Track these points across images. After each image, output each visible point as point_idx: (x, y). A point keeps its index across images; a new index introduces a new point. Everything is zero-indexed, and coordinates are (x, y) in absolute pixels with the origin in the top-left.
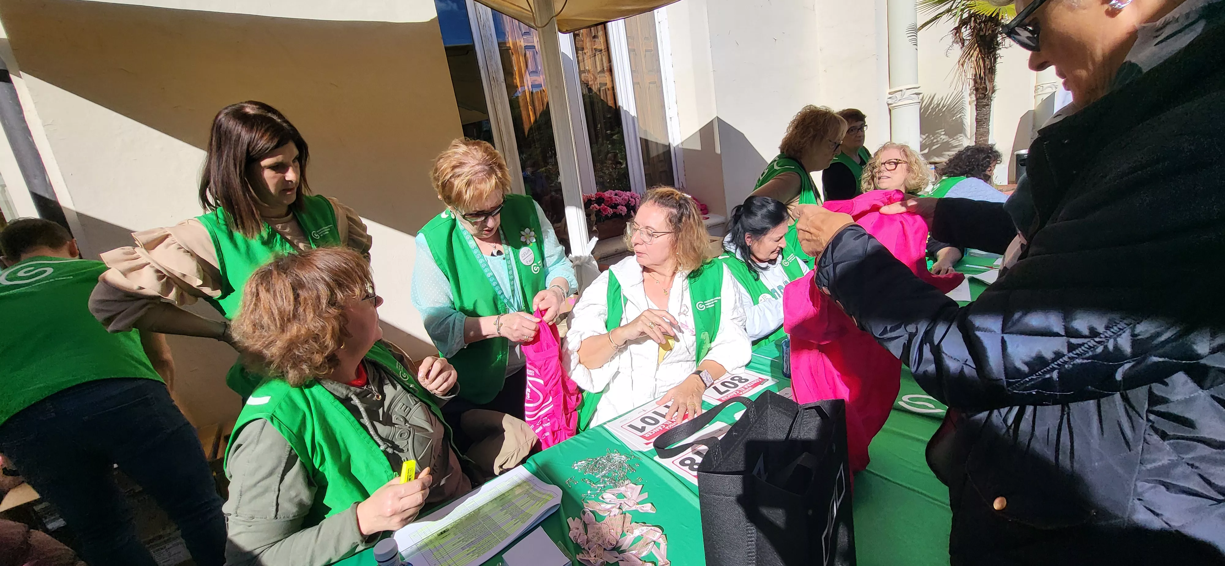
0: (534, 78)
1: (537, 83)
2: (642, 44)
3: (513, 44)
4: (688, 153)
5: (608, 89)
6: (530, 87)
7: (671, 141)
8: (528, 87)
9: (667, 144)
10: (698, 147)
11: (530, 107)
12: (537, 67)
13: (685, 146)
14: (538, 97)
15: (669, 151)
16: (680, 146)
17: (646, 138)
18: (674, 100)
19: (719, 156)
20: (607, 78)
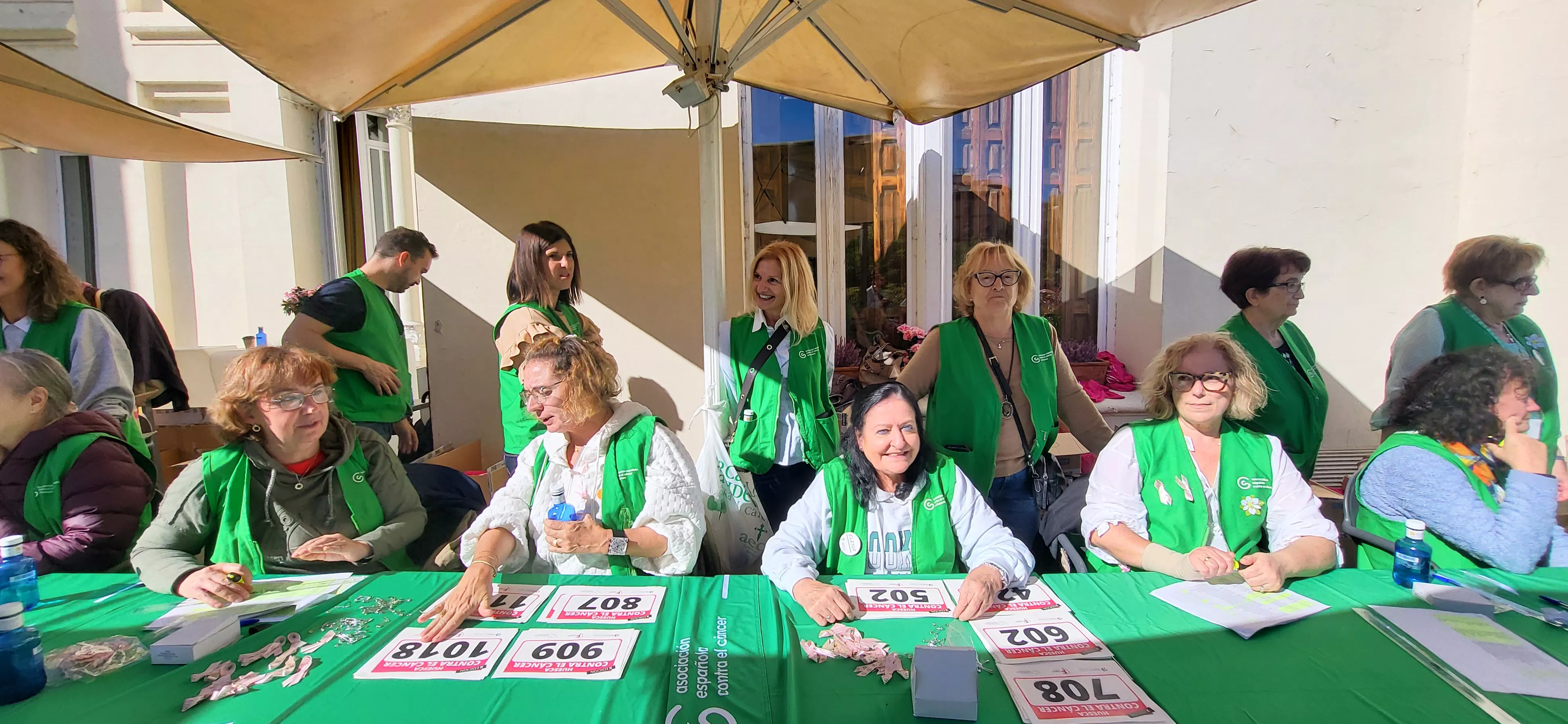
0: (887, 178)
1: (890, 184)
2: (1074, 131)
4: (1120, 294)
5: (1003, 193)
6: (880, 188)
7: (1100, 275)
9: (1095, 277)
10: (1131, 289)
12: (895, 166)
13: (1120, 286)
15: (1096, 290)
16: (1114, 285)
17: (1076, 266)
19: (1159, 308)
20: (1004, 179)
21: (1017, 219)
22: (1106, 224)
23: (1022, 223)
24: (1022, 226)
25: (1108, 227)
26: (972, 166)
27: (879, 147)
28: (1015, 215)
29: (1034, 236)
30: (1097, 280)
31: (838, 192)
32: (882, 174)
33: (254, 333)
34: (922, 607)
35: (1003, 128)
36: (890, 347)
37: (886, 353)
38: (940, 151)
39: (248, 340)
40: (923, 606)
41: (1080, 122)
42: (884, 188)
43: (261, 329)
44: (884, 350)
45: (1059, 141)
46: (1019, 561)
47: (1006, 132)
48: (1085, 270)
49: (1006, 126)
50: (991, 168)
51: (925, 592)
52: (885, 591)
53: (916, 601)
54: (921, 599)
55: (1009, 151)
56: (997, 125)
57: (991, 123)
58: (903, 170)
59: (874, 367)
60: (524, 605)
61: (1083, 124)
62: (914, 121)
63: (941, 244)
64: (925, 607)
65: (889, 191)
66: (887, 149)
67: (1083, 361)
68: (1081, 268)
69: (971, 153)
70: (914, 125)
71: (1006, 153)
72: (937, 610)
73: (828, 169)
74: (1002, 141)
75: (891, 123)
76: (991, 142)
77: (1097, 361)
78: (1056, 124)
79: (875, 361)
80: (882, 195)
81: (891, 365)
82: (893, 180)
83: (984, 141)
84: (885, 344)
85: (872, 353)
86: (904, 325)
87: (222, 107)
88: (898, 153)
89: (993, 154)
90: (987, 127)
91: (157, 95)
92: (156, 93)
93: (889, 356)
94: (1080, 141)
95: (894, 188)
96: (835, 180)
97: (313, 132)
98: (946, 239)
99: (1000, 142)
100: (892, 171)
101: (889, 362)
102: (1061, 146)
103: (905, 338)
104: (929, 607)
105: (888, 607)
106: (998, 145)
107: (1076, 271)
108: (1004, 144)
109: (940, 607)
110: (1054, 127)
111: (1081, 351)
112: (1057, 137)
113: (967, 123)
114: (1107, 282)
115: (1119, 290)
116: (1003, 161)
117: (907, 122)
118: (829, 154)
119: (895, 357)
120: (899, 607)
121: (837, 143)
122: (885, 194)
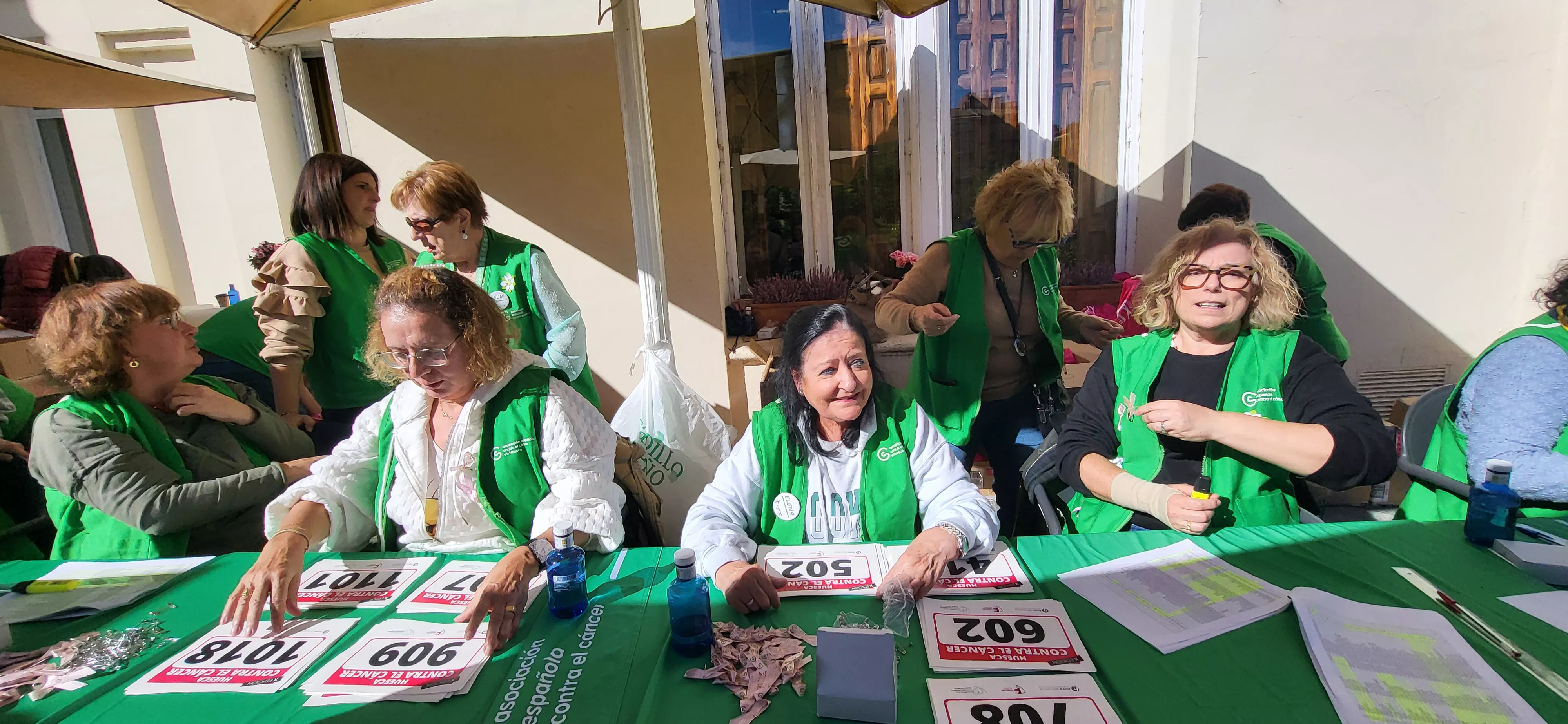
0: (875, 85)
1: (879, 92)
2: (1091, 19)
3: (852, 40)
4: (1144, 203)
5: (1008, 97)
6: (868, 98)
7: (1120, 182)
8: (865, 98)
9: (1115, 186)
10: (1159, 195)
11: (864, 127)
13: (1143, 193)
14: (878, 112)
15: (1115, 201)
16: (1136, 192)
17: (1092, 174)
18: (1138, 112)
20: (1009, 80)
21: (1025, 123)
22: (1128, 126)
23: (1030, 127)
24: (1031, 131)
25: (1129, 130)
26: (972, 66)
27: (866, 49)
28: (1022, 119)
29: (1044, 142)
30: (1117, 187)
31: (820, 103)
32: (870, 81)
33: (226, 290)
34: (841, 583)
35: (1008, 19)
36: (880, 276)
37: (874, 283)
38: (934, 49)
39: (221, 298)
40: (843, 581)
41: (1098, 8)
42: (873, 97)
43: (232, 287)
44: (872, 279)
45: (1072, 31)
46: (982, 520)
47: (1012, 24)
48: (1103, 177)
49: (1012, 16)
50: (994, 67)
51: (849, 561)
52: (801, 563)
53: (836, 575)
54: (843, 571)
55: (1015, 46)
56: (1000, 15)
57: (993, 13)
58: (893, 77)
59: (860, 298)
60: (397, 582)
61: (1101, 9)
62: (903, 15)
63: (937, 159)
64: (846, 582)
65: (878, 101)
66: (875, 52)
67: (1098, 283)
68: (1099, 176)
69: (972, 51)
70: (905, 19)
71: (1012, 49)
72: (860, 586)
73: (808, 79)
74: (1006, 34)
75: (875, 18)
76: (994, 37)
77: (1114, 282)
78: (1069, 10)
79: (861, 291)
80: (871, 105)
81: (880, 295)
82: (882, 87)
83: (986, 37)
84: (873, 272)
85: (858, 283)
86: (898, 251)
87: (186, 54)
88: (887, 55)
89: (997, 50)
90: (989, 18)
91: (119, 46)
92: (117, 44)
93: (878, 285)
94: (1097, 30)
95: (884, 96)
96: (816, 91)
97: (286, 79)
98: (944, 152)
99: (1005, 36)
100: (881, 77)
101: (877, 291)
102: (1075, 37)
103: (898, 265)
104: (850, 583)
105: (799, 584)
106: (1003, 40)
107: (1093, 179)
108: (1009, 38)
109: (865, 582)
110: (1066, 15)
111: (1095, 271)
112: (1071, 27)
113: (965, 16)
114: (1128, 189)
115: (1140, 198)
116: (1009, 58)
117: (897, 18)
118: (809, 61)
119: (884, 285)
120: (813, 584)
121: (817, 47)
122: (874, 103)
